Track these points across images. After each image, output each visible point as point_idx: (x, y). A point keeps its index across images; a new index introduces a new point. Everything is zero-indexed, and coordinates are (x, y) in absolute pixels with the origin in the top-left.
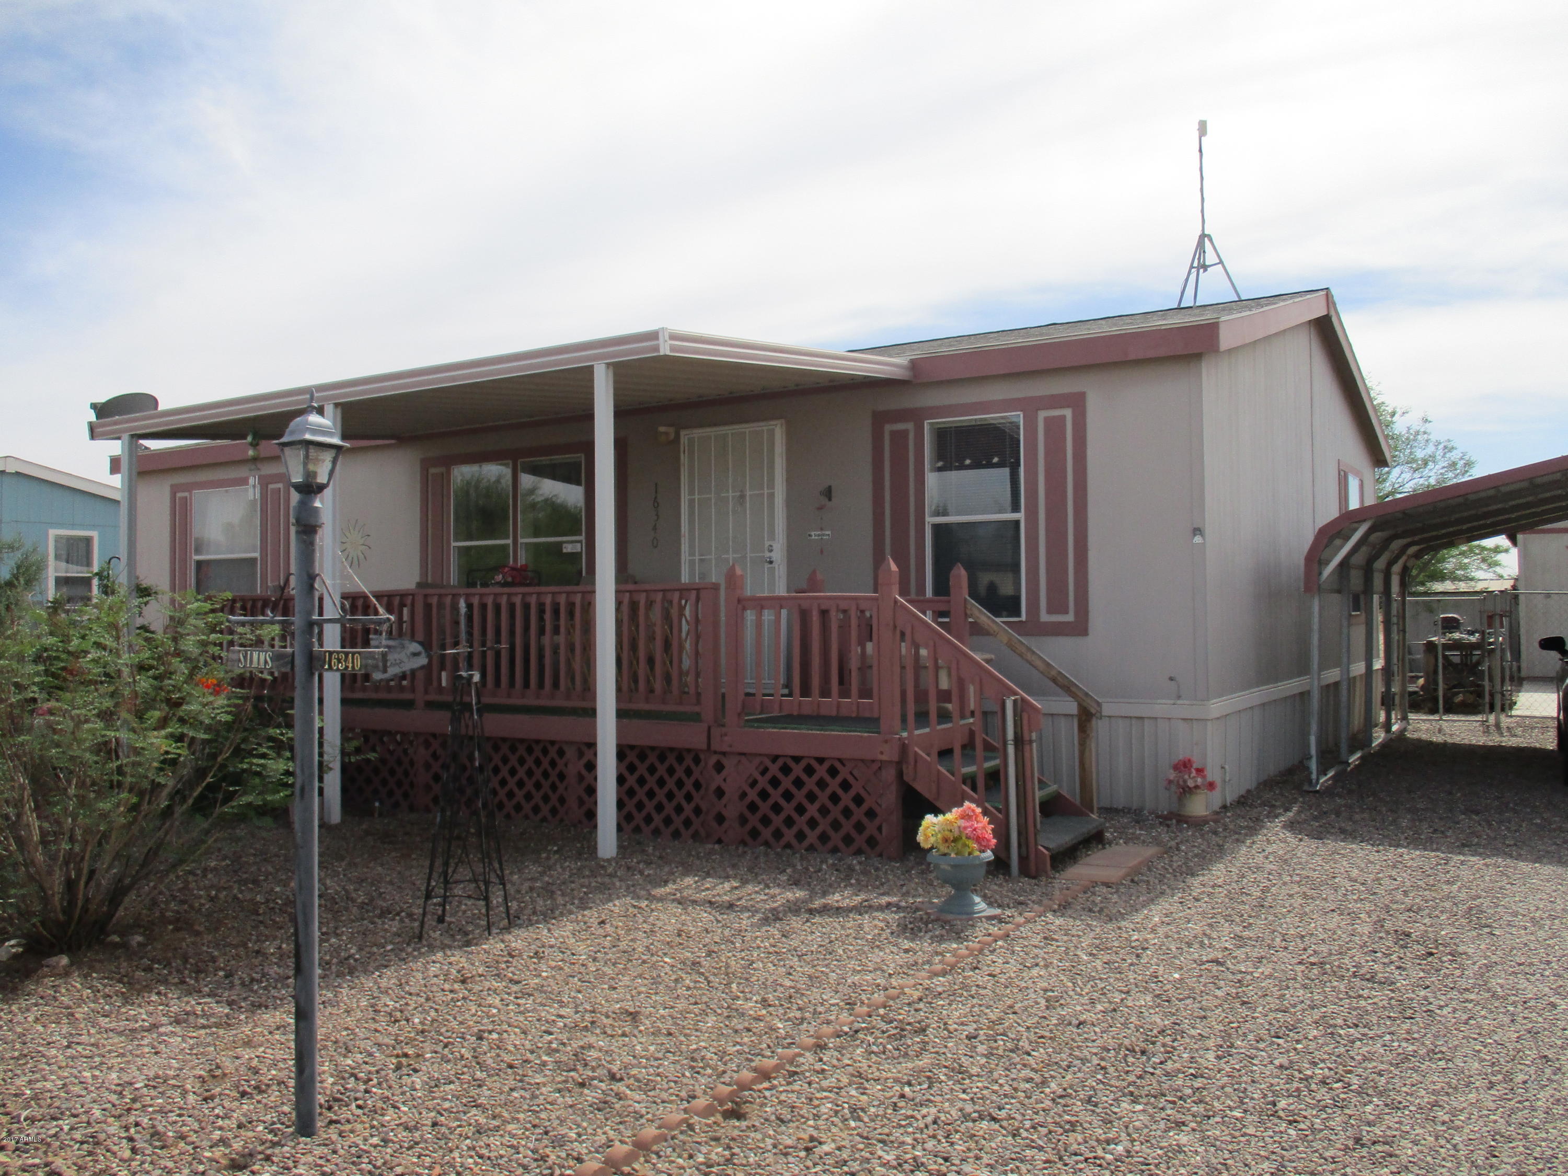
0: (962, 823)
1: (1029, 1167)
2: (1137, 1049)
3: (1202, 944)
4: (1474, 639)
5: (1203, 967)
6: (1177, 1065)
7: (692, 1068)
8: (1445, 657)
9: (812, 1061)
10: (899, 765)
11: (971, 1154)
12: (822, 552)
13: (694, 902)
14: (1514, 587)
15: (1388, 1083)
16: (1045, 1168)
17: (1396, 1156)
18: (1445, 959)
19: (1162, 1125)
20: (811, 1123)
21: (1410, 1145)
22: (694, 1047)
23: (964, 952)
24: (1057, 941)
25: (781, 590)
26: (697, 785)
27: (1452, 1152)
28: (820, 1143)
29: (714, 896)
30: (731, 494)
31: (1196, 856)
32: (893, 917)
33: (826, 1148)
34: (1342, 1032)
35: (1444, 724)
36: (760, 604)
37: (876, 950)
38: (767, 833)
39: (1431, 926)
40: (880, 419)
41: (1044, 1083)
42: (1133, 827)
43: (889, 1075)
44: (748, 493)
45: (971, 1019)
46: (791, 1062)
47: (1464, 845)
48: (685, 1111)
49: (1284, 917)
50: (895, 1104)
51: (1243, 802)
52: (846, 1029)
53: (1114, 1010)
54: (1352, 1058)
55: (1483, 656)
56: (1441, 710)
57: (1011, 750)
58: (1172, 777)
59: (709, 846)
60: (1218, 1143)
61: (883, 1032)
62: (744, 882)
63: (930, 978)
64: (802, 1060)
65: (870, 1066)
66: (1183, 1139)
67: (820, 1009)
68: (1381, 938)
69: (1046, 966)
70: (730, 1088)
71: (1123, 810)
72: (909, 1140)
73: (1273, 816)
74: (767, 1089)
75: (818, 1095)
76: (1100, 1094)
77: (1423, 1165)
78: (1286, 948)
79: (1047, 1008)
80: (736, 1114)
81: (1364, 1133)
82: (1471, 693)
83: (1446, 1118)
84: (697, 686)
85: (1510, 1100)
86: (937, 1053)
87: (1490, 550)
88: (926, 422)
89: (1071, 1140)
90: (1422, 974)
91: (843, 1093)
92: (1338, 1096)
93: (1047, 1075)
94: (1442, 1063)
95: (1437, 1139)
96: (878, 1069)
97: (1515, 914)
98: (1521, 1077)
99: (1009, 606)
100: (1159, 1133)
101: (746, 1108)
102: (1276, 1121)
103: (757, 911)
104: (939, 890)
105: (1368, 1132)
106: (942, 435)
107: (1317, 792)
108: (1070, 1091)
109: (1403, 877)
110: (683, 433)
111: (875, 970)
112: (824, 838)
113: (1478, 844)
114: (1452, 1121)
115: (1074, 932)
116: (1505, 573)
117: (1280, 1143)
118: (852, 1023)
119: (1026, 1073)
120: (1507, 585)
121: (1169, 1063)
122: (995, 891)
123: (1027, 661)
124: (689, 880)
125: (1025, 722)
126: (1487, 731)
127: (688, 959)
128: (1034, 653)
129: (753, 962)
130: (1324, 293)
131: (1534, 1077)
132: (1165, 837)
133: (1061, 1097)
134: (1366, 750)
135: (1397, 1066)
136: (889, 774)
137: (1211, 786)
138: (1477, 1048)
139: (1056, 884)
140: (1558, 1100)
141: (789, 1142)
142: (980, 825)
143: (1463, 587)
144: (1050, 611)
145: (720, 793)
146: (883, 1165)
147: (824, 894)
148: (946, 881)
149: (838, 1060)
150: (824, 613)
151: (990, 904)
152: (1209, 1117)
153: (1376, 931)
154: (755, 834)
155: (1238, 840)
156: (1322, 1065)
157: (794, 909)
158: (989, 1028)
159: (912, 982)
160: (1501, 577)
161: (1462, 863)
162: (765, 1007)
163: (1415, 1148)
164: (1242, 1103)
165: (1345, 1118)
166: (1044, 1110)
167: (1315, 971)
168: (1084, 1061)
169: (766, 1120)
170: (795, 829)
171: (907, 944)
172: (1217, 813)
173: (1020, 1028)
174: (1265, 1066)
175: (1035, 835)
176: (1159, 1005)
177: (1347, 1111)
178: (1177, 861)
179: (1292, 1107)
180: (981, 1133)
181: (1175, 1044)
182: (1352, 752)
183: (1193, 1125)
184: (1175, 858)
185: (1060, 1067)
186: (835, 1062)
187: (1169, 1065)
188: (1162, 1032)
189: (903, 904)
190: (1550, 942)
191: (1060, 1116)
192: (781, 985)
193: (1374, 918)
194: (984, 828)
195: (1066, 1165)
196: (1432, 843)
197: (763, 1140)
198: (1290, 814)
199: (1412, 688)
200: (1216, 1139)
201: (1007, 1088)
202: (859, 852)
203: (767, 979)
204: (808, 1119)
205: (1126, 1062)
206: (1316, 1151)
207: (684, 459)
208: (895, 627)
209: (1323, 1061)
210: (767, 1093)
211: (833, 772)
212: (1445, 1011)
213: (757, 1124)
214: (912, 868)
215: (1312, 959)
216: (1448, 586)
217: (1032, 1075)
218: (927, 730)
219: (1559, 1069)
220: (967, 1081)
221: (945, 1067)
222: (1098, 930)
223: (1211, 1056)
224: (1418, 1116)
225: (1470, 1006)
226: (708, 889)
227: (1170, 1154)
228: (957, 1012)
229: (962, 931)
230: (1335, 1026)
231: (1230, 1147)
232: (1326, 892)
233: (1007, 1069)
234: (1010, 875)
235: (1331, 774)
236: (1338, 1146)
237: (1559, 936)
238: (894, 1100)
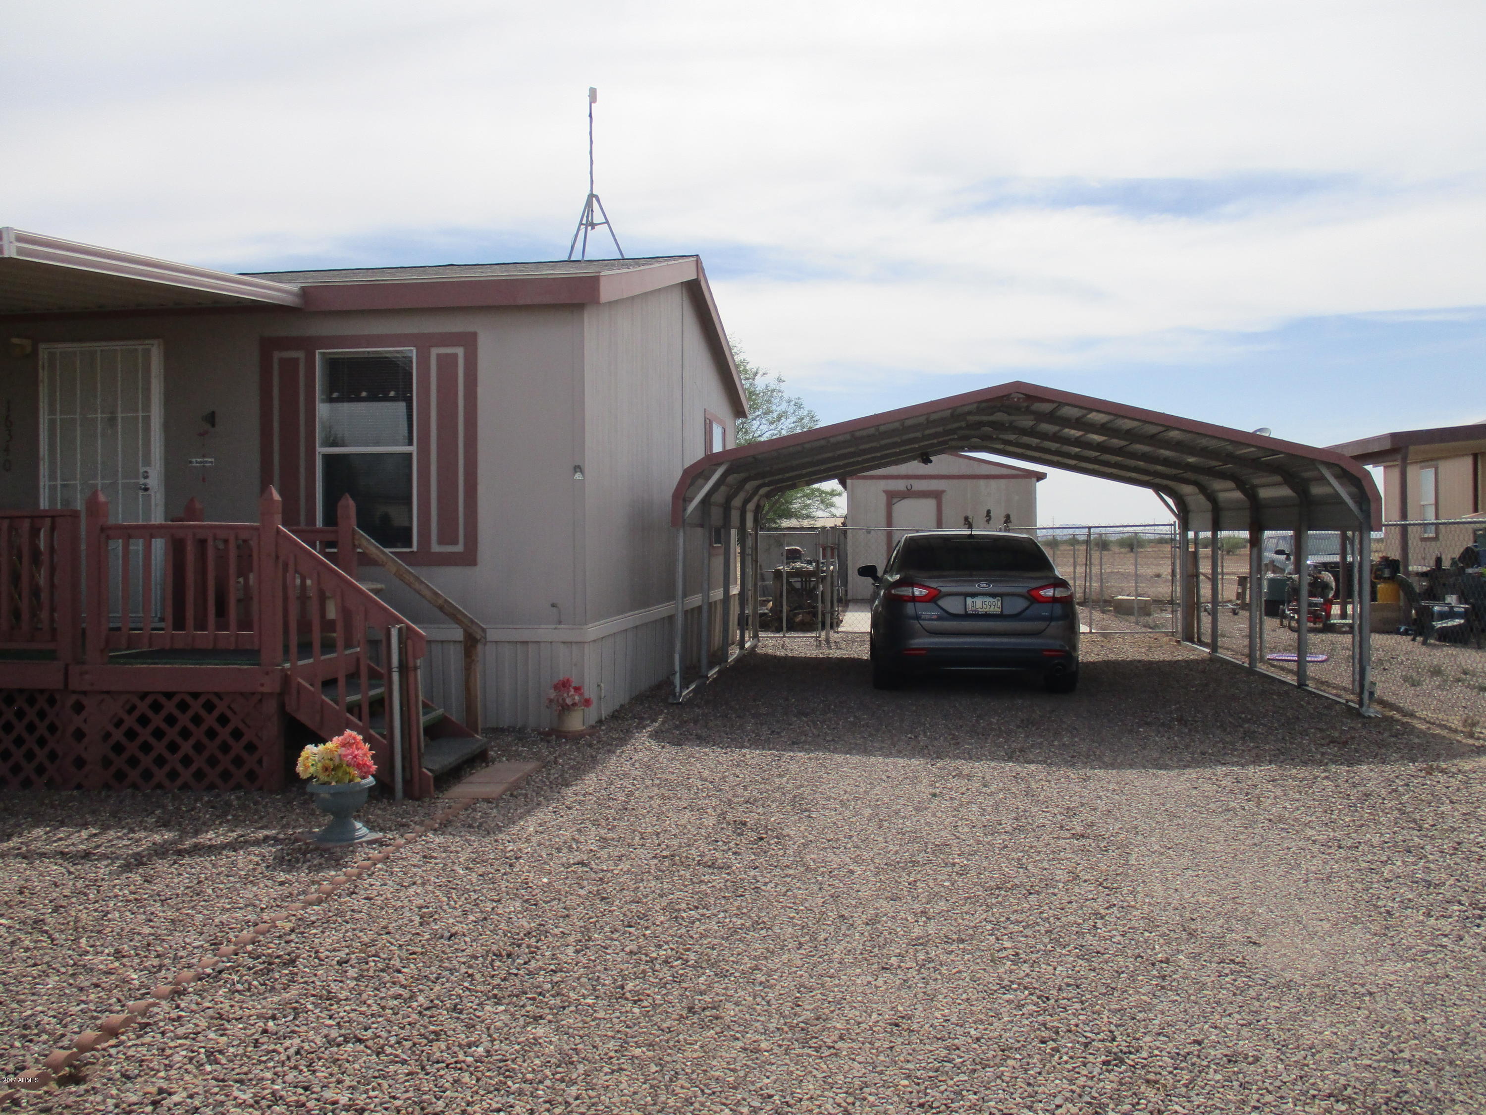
0: (342, 751)
1: (391, 1082)
2: (504, 953)
3: (570, 848)
4: (811, 568)
5: (569, 870)
6: (540, 963)
7: (24, 1036)
8: (789, 583)
9: (167, 1009)
10: (282, 695)
11: (334, 1079)
12: (204, 480)
13: (43, 855)
14: (844, 524)
15: (719, 955)
16: (407, 1081)
17: (722, 1018)
18: (772, 842)
19: (522, 1022)
20: (162, 1074)
21: (733, 1007)
22: (29, 1012)
23: (342, 878)
24: (436, 858)
25: (158, 518)
26: (52, 728)
27: (766, 1008)
28: (170, 1094)
29: (68, 846)
30: (99, 416)
31: (572, 767)
32: (269, 851)
33: (176, 1098)
34: (684, 915)
35: (787, 640)
36: (128, 533)
37: (249, 886)
38: (134, 775)
39: (764, 814)
40: (268, 346)
41: (413, 997)
42: (517, 744)
43: (253, 1011)
44: (120, 415)
45: (344, 944)
46: (143, 1014)
47: (794, 743)
48: (10, 1085)
49: (644, 817)
50: (257, 1040)
51: (616, 716)
52: (209, 970)
53: (485, 919)
54: (692, 937)
55: (817, 582)
56: (785, 629)
57: (396, 677)
58: (552, 697)
59: (65, 793)
60: (571, 1030)
61: (250, 969)
62: (105, 828)
63: (304, 908)
64: (156, 1009)
65: (232, 1006)
66: (540, 1031)
67: (181, 953)
68: (722, 829)
69: (423, 884)
70: (69, 1052)
71: (508, 730)
72: (269, 1075)
73: (641, 727)
74: (112, 1046)
75: (172, 1044)
76: (465, 1000)
77: (742, 1021)
78: (643, 845)
79: (421, 924)
80: (76, 1079)
81: (697, 1002)
82: (809, 613)
83: (763, 979)
84: (52, 620)
85: (813, 956)
86: (306, 982)
87: (827, 493)
88: (317, 351)
89: (435, 1049)
90: (753, 857)
91: (201, 1037)
92: (677, 972)
93: (416, 990)
94: (763, 932)
95: (755, 998)
96: (241, 1008)
97: (828, 798)
98: (823, 935)
99: (402, 536)
100: (518, 1029)
101: (85, 1071)
102: (623, 1002)
103: (117, 858)
104: (321, 819)
105: (700, 1000)
106: (334, 365)
107: (680, 703)
108: (436, 1002)
109: (745, 774)
110: (42, 346)
111: (246, 906)
112: (199, 775)
113: (805, 742)
114: (768, 981)
115: (453, 848)
116: (838, 512)
117: (625, 1022)
118: (217, 963)
119: (397, 990)
120: (839, 522)
121: (533, 962)
122: (378, 816)
123: (415, 590)
124: (39, 832)
125: (410, 649)
126: (819, 646)
127: (29, 917)
128: (422, 582)
129: (108, 913)
130: (695, 259)
131: (833, 934)
132: (545, 752)
133: (428, 1009)
134: (723, 665)
135: (727, 939)
136: (271, 707)
137: (587, 702)
138: (791, 915)
139: (440, 804)
140: (849, 951)
141: (134, 1098)
142: (360, 752)
143: (806, 523)
144: (440, 542)
145: (79, 735)
146: (239, 1105)
147: (196, 833)
148: (326, 811)
149: (198, 1004)
150: (202, 543)
151: (372, 829)
152: (564, 1008)
153: (719, 823)
154: (120, 776)
155: (609, 751)
156: (666, 947)
157: (160, 851)
158: (361, 951)
159: (284, 913)
160: (834, 516)
161: (792, 758)
162: (118, 959)
163: (737, 1009)
164: (595, 990)
165: (681, 991)
166: (410, 1025)
167: (666, 864)
168: (452, 971)
169: (110, 1079)
170: (167, 768)
171: (282, 877)
172: (593, 727)
173: (392, 948)
174: (617, 954)
175: (419, 758)
176: (527, 909)
177: (684, 985)
178: (554, 774)
179: (638, 988)
180: (346, 1056)
181: (539, 944)
182: (711, 667)
183: (550, 1017)
184: (552, 771)
185: (429, 979)
186: (194, 1007)
187: (533, 963)
188: (527, 935)
189: (282, 836)
190: (853, 820)
191: (425, 1027)
192: (139, 934)
193: (719, 811)
194: (365, 755)
195: (427, 1074)
196: (769, 744)
197: (104, 1101)
198: (657, 724)
199: (764, 610)
200: (569, 1027)
201: (375, 1007)
202: (238, 787)
203: (122, 929)
204: (158, 1071)
205: (493, 966)
206: (655, 1024)
207: (43, 375)
208: (277, 557)
209: (667, 943)
210: (113, 1051)
211: (209, 707)
212: (769, 887)
213: (98, 1085)
214: (294, 799)
215: (665, 853)
216: (793, 523)
217: (400, 991)
218: (311, 661)
219: (852, 925)
220: (335, 1006)
221: (313, 995)
222: (476, 844)
223: (570, 951)
224: (741, 980)
225: (788, 880)
226: (61, 839)
227: (527, 1048)
228: (331, 938)
229: (342, 858)
230: (679, 910)
231: (581, 1033)
232: (682, 792)
233: (376, 989)
234: (394, 800)
235: (692, 687)
236: (674, 1016)
237: (860, 814)
238: (256, 1037)
